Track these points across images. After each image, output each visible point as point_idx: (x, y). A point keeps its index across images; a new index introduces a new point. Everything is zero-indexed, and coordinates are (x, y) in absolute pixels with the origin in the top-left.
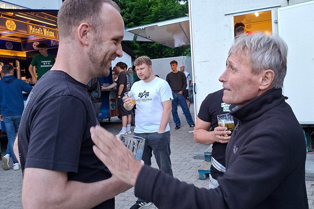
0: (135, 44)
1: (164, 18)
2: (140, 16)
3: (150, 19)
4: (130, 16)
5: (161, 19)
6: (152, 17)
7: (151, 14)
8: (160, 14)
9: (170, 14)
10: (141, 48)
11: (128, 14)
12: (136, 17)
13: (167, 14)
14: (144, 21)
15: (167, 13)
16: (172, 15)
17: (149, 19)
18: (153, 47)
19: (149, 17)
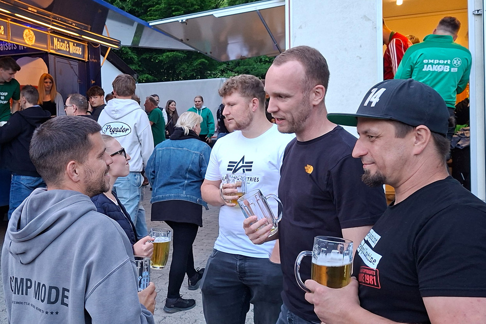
0: (130, 54)
1: (183, 12)
2: (141, 7)
3: (157, 13)
4: (124, 6)
5: (177, 13)
6: (161, 9)
7: (160, 4)
8: (175, 5)
9: (193, 5)
10: (140, 61)
11: (121, 3)
12: (134, 8)
13: (187, 5)
14: (147, 16)
15: (188, 3)
16: (195, 7)
17: (155, 13)
18: (161, 61)
19: (157, 9)
